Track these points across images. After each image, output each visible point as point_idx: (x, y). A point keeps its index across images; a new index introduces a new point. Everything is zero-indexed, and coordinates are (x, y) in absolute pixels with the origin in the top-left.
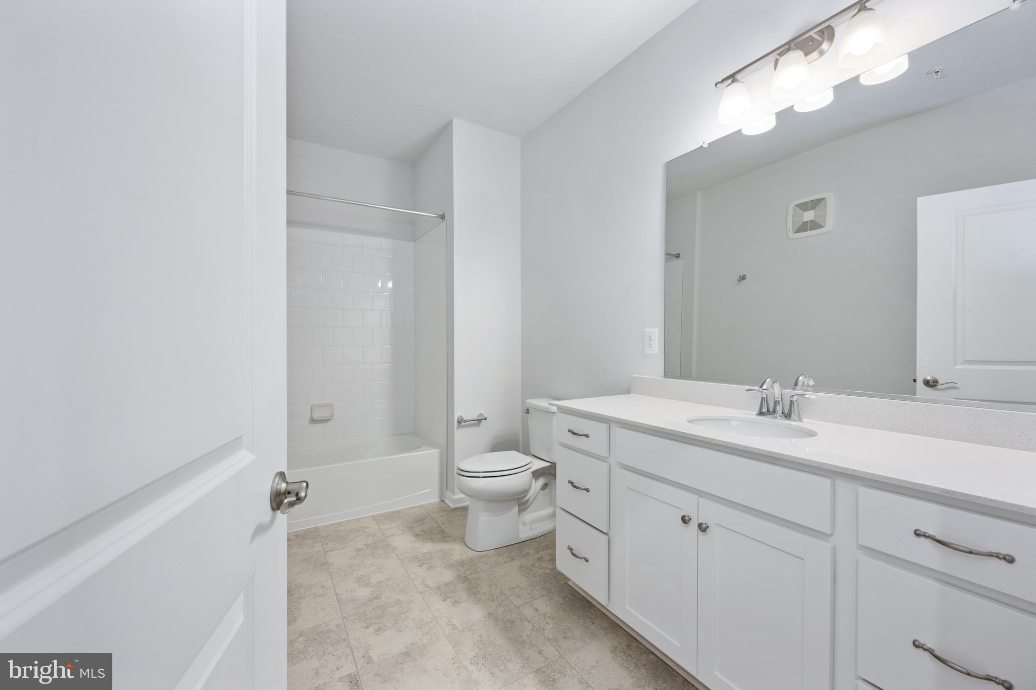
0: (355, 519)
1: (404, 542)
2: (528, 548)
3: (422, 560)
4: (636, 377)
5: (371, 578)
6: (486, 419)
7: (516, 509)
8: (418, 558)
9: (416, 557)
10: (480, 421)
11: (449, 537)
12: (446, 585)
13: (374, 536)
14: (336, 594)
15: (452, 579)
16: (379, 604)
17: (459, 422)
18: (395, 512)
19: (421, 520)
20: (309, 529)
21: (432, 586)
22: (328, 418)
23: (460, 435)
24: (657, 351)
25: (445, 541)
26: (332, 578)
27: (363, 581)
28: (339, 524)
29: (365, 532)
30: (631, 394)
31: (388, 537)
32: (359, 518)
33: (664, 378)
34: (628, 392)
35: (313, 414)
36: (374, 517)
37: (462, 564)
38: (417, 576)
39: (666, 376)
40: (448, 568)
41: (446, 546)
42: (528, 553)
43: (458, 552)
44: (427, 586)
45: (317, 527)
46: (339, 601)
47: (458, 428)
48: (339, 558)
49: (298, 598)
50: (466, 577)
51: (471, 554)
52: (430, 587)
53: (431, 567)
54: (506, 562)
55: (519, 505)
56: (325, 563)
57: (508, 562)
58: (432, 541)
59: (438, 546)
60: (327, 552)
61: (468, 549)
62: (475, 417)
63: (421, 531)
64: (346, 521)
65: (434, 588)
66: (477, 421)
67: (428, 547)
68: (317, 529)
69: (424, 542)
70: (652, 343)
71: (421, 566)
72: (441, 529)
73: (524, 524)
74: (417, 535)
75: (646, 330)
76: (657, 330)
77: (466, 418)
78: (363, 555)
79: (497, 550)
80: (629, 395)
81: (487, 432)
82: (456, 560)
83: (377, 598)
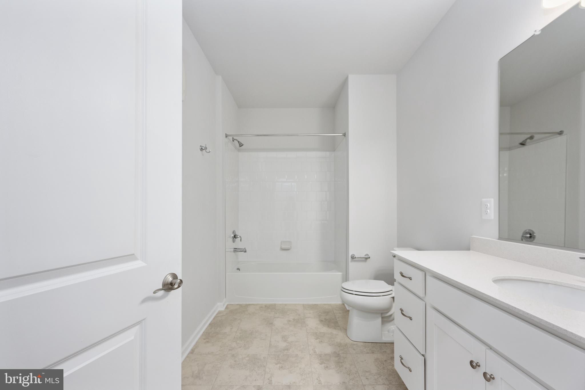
0: (294, 304)
1: (313, 323)
2: (386, 348)
3: (318, 336)
4: (474, 237)
5: (289, 338)
6: (369, 258)
7: (379, 320)
8: (316, 334)
9: (316, 333)
10: (366, 258)
11: (339, 326)
12: (326, 355)
13: (299, 315)
14: (270, 341)
15: (330, 353)
16: (287, 354)
17: (352, 258)
18: (315, 304)
19: (327, 312)
20: (272, 304)
21: (317, 353)
22: (288, 248)
23: (352, 266)
24: (492, 217)
25: (335, 329)
26: (272, 332)
27: (285, 338)
28: (286, 305)
29: (296, 312)
30: (470, 251)
31: (306, 318)
32: (296, 304)
33: (499, 239)
34: (468, 248)
35: (282, 246)
36: (303, 305)
37: (340, 345)
38: (312, 344)
39: (500, 238)
40: (331, 345)
41: (335, 332)
42: (386, 352)
43: (340, 337)
44: (315, 352)
45: (275, 304)
46: (270, 345)
47: (351, 261)
48: (279, 323)
49: (254, 337)
50: (339, 354)
51: (348, 341)
52: (316, 353)
53: (321, 341)
54: (368, 353)
55: (382, 318)
56: (272, 324)
57: (369, 353)
58: (328, 326)
59: (330, 330)
60: (275, 318)
61: (347, 337)
62: (363, 256)
63: (325, 319)
64: (289, 304)
65: (318, 354)
66: (364, 259)
67: (324, 329)
68: (275, 305)
69: (323, 326)
70: (488, 210)
71: (316, 339)
72: (336, 321)
73: (388, 331)
74: (321, 321)
75: (483, 200)
76: (492, 200)
77: (356, 256)
78: (290, 324)
79: (365, 343)
80: (469, 251)
81: (371, 266)
82: (337, 342)
83: (287, 350)
